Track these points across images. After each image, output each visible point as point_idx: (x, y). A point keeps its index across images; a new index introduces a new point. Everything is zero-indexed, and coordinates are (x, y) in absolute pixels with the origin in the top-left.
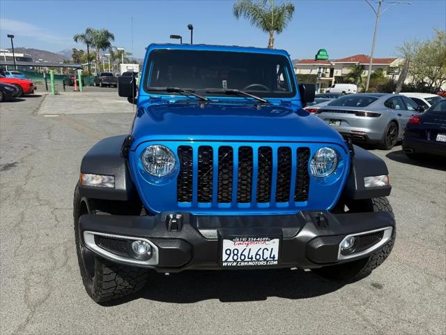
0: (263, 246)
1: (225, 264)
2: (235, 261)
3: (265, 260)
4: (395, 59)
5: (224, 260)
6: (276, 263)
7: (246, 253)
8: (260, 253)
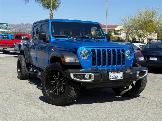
0: (119, 74)
1: (110, 79)
2: (112, 78)
3: (119, 78)
4: (117, 26)
5: (110, 78)
6: (122, 79)
7: (115, 76)
8: (118, 76)
